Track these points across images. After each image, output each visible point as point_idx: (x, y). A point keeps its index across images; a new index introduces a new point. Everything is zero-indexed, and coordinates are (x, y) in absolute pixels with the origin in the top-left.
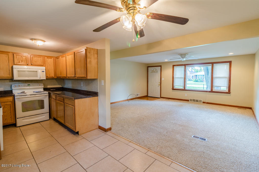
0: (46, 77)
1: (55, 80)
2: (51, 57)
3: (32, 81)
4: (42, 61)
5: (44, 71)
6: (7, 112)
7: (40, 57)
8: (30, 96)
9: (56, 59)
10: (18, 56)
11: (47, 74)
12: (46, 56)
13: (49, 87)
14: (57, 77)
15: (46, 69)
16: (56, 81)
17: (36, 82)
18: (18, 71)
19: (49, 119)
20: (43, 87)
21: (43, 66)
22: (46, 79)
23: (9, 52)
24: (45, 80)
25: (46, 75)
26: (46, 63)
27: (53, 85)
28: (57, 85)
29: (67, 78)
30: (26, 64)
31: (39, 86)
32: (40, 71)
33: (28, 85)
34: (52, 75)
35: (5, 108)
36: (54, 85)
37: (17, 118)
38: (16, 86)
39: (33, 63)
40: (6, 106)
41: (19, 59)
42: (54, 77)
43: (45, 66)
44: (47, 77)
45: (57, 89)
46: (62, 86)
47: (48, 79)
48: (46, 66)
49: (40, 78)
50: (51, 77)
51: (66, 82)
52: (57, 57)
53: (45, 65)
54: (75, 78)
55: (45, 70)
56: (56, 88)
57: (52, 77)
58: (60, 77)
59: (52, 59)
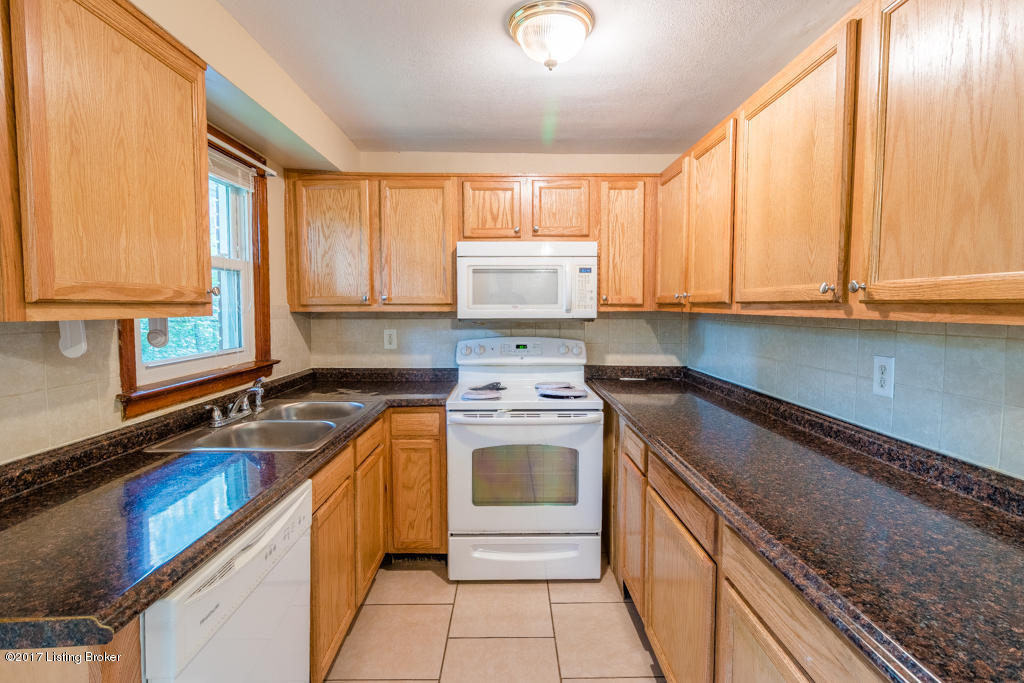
0: (599, 305)
1: (642, 323)
2: (629, 179)
3: (539, 328)
4: (584, 206)
5: (588, 270)
6: (416, 487)
7: (576, 183)
8: (507, 418)
9: (659, 187)
10: (482, 192)
11: (604, 285)
12: (605, 177)
13: (613, 360)
14: (660, 305)
15: (599, 257)
16: (649, 327)
17: (556, 332)
18: (475, 271)
19: (598, 577)
20: (584, 361)
21: (587, 236)
22: (600, 314)
23: (447, 177)
24: (592, 320)
25: (599, 294)
26: (604, 218)
27: (632, 352)
28: (656, 353)
29: (736, 309)
30: (512, 233)
31: (564, 355)
32: (569, 268)
33: (518, 347)
34: (632, 291)
35: (409, 468)
36: (639, 352)
37: (452, 535)
38: (470, 351)
39: (543, 224)
40: (414, 456)
41: (483, 207)
42: (640, 301)
43: (598, 239)
44: (602, 302)
45: (655, 375)
46: (680, 359)
47: (609, 313)
48: (604, 236)
49: (568, 311)
50: (623, 302)
51: (712, 334)
52: (661, 175)
53: (597, 233)
54: (840, 314)
55: (592, 263)
56: (649, 368)
57: (630, 302)
58: (679, 305)
59: (633, 189)
